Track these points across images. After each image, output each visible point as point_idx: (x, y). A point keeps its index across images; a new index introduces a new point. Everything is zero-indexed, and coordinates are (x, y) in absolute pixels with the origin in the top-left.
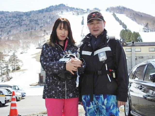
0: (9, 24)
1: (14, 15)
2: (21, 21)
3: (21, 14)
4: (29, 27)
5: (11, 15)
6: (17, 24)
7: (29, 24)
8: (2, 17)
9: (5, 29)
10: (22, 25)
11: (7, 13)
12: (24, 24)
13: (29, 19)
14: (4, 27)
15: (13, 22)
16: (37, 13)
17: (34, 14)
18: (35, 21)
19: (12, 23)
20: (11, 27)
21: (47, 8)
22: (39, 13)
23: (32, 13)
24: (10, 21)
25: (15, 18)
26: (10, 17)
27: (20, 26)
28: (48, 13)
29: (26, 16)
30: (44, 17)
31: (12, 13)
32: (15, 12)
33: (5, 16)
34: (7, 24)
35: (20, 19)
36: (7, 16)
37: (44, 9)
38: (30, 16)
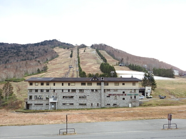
0: (7, 54)
1: (12, 46)
2: (19, 52)
3: (19, 46)
4: (25, 58)
5: (10, 46)
6: (14, 55)
7: (25, 55)
8: (2, 48)
9: (4, 58)
10: (19, 55)
11: (7, 45)
12: (21, 55)
13: (26, 50)
14: (3, 57)
15: (11, 52)
16: (33, 46)
17: (30, 47)
18: (31, 52)
19: (10, 54)
20: (9, 57)
21: (42, 42)
22: (35, 46)
23: (29, 46)
24: (8, 52)
25: (14, 49)
26: (9, 48)
27: (17, 56)
28: (42, 46)
29: (23, 48)
30: (39, 49)
31: (11, 45)
32: (14, 44)
33: (5, 47)
34: (6, 54)
35: (18, 50)
36: (7, 47)
37: (39, 43)
38: (27, 48)
